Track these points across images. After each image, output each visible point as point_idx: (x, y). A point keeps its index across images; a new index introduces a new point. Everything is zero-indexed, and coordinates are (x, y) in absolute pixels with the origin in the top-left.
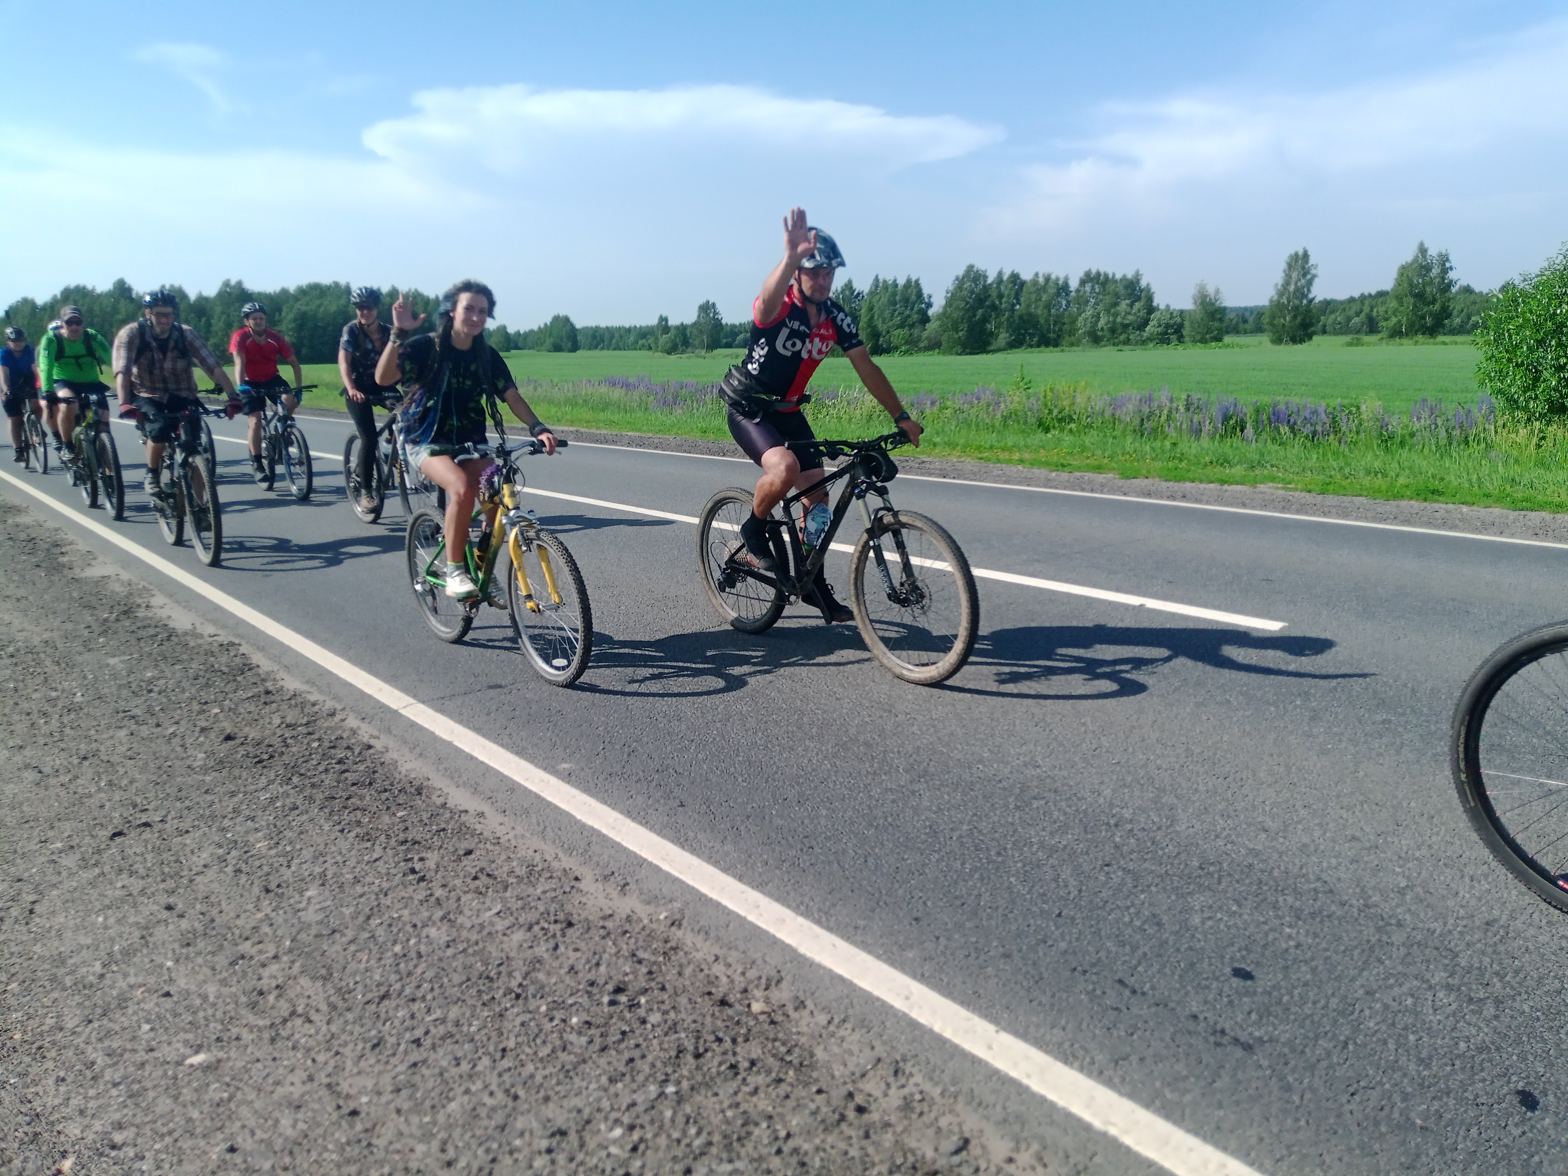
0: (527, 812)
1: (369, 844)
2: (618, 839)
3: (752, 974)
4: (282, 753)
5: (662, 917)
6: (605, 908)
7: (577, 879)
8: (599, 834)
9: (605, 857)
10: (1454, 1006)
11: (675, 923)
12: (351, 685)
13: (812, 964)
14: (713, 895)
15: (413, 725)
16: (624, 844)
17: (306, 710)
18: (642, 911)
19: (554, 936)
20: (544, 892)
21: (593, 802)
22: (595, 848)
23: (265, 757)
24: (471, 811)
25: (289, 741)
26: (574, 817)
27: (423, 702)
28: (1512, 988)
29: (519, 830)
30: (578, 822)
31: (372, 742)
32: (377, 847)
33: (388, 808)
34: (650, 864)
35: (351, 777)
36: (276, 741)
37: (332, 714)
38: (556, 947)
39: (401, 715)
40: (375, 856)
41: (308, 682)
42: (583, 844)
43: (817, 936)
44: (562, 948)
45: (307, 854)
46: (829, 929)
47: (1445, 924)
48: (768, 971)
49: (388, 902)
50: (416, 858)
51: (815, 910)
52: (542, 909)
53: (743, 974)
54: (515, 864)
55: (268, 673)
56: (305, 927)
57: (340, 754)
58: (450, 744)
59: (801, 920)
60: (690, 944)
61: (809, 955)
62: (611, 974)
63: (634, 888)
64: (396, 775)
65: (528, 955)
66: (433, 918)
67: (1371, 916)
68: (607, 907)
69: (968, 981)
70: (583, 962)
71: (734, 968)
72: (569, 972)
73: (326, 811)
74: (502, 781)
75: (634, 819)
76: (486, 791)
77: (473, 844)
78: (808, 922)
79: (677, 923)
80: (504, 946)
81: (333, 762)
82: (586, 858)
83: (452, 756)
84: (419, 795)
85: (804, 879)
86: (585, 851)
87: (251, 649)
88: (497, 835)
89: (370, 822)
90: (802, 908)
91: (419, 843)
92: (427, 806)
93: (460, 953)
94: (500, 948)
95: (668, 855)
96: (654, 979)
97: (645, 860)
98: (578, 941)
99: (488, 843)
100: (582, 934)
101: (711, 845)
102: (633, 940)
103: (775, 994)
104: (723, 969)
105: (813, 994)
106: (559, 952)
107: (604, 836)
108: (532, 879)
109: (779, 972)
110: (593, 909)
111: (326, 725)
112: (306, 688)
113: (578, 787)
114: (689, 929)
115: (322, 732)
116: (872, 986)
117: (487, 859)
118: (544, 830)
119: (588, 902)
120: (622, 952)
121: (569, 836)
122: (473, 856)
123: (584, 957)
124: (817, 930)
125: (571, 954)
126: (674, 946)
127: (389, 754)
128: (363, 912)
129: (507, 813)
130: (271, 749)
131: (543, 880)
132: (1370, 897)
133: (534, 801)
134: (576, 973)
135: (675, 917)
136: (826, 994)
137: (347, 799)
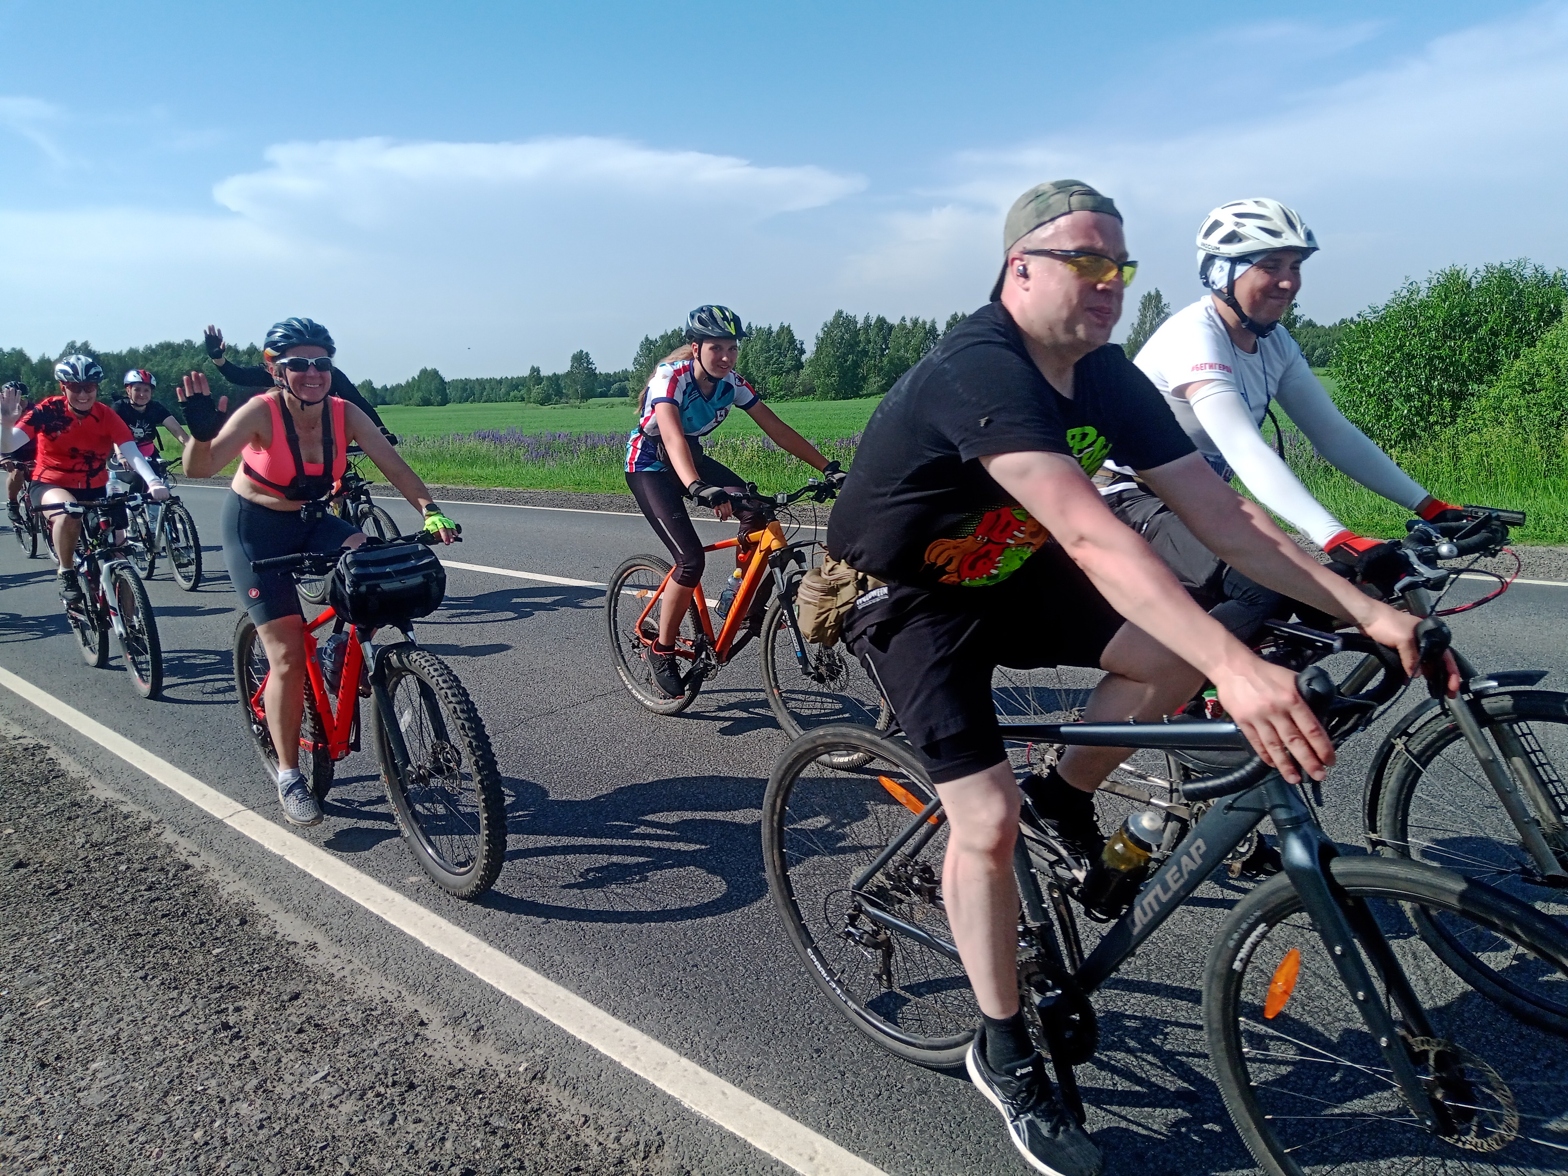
0: (366, 940)
1: (175, 994)
2: (472, 970)
3: (628, 1138)
4: (84, 880)
5: (521, 1069)
6: (454, 1060)
7: (422, 1023)
8: (450, 963)
9: (456, 993)
11: (538, 1077)
12: (171, 791)
14: (582, 1037)
15: (239, 837)
16: (479, 975)
17: (117, 825)
18: (498, 1061)
19: (391, 1104)
20: (382, 1045)
21: (443, 923)
22: (445, 983)
23: (62, 886)
24: (301, 942)
25: (93, 864)
26: (422, 944)
27: (253, 809)
29: (357, 963)
30: (425, 949)
31: (192, 860)
32: (185, 996)
33: (203, 944)
34: (509, 999)
35: (162, 906)
36: (78, 867)
37: (147, 828)
38: (392, 1121)
39: (226, 826)
40: (182, 1008)
41: (122, 790)
42: (430, 979)
43: (704, 1083)
44: (400, 1120)
45: (99, 1012)
46: (718, 1072)
48: (647, 1135)
50: (231, 1008)
51: (701, 1047)
52: (378, 1068)
53: (618, 1139)
54: (348, 1009)
55: (76, 782)
56: (84, 1113)
57: (150, 877)
58: (281, 859)
59: (684, 1061)
60: (555, 1103)
61: (695, 1108)
62: (459, 1152)
63: (490, 1031)
64: (216, 901)
65: (359, 1132)
66: (246, 1088)
67: (1316, 1010)
68: (457, 1059)
69: (880, 1129)
70: (425, 1136)
71: (606, 1131)
72: (408, 1152)
73: (128, 952)
74: (339, 902)
75: (491, 943)
76: (320, 916)
77: (302, 985)
78: (694, 1064)
79: (539, 1075)
80: (330, 1121)
81: (143, 888)
82: (434, 996)
83: (282, 873)
84: (240, 925)
85: (688, 1007)
86: (433, 987)
87: (60, 752)
88: (330, 971)
89: (179, 963)
90: (687, 1046)
91: (236, 987)
92: (250, 938)
93: (275, 1135)
94: (325, 1125)
95: (530, 986)
96: (510, 1155)
97: (503, 995)
98: (420, 1108)
99: (320, 982)
100: (425, 1099)
101: (580, 970)
102: (487, 1102)
103: (656, 1164)
104: (594, 1133)
105: (700, 1161)
106: (396, 1125)
107: (456, 966)
108: (369, 1027)
109: (659, 1133)
110: (439, 1063)
111: (138, 841)
112: (119, 796)
113: (427, 905)
114: (554, 1082)
115: (132, 851)
116: (770, 1145)
117: (317, 1004)
118: (386, 962)
119: (434, 1053)
120: (472, 1120)
121: (414, 968)
122: (300, 1001)
123: (426, 1130)
124: (704, 1073)
125: (411, 1127)
126: (536, 1107)
127: (209, 874)
128: (160, 1087)
129: (343, 942)
130: (70, 876)
131: (381, 1027)
132: (1312, 987)
133: (375, 926)
134: (416, 1152)
135: (538, 1068)
136: (715, 1160)
137: (154, 935)
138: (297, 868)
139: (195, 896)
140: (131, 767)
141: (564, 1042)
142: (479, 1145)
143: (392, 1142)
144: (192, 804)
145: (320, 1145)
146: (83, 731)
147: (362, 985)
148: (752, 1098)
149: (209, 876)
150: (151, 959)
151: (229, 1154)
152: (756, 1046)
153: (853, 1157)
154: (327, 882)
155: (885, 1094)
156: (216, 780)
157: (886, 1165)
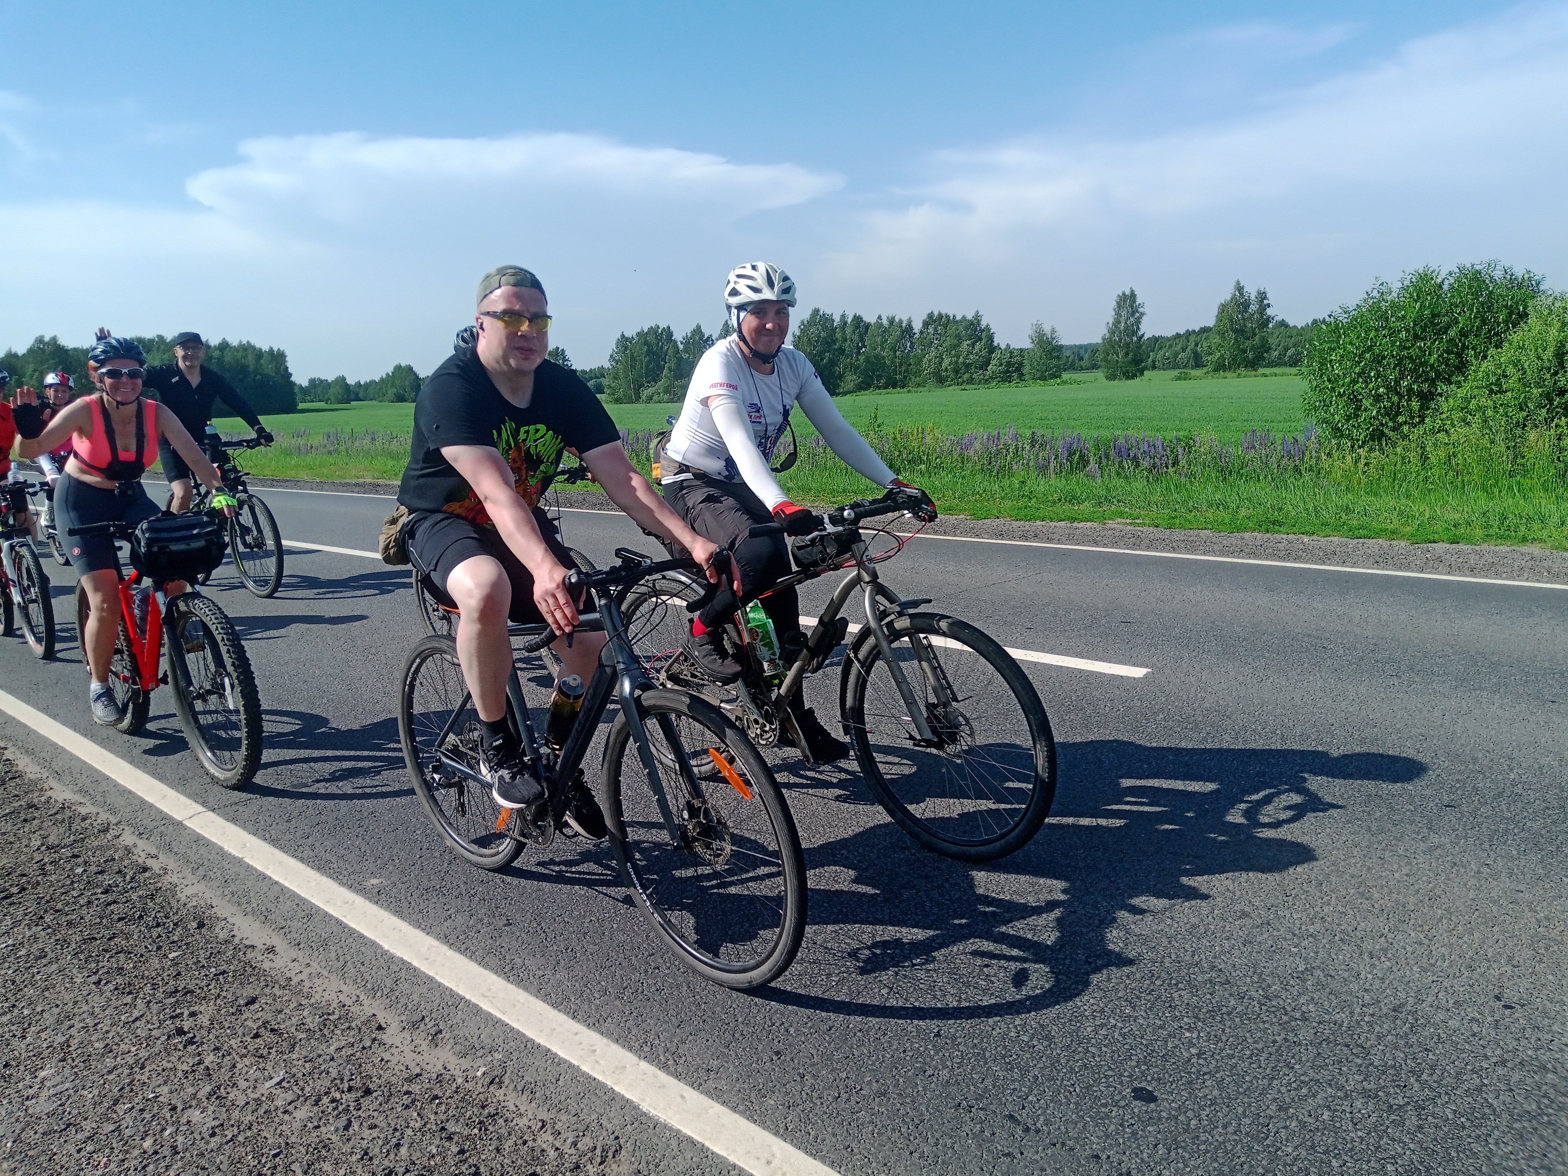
0: (325, 944)
1: (128, 999)
2: (431, 974)
3: (585, 1143)
4: (38, 883)
5: (479, 1074)
6: (412, 1065)
7: (380, 1028)
8: (409, 967)
9: (415, 997)
10: (1373, 1119)
11: (495, 1081)
12: (130, 792)
13: (657, 1125)
14: (541, 1040)
15: (199, 839)
16: (438, 978)
17: (74, 827)
18: (456, 1065)
19: (347, 1110)
20: (339, 1049)
21: (403, 926)
22: (404, 986)
23: (15, 890)
24: (260, 946)
25: (48, 867)
26: (381, 948)
27: (213, 810)
28: (1431, 1089)
29: (315, 967)
30: (385, 953)
31: (150, 863)
32: (139, 1001)
33: (159, 948)
34: (468, 1003)
35: (118, 910)
36: (32, 869)
37: (106, 830)
38: (347, 1128)
39: (186, 828)
40: (136, 1014)
41: (80, 791)
42: (389, 982)
43: (664, 1086)
44: (355, 1125)
45: (49, 1018)
46: (677, 1076)
47: (1352, 1013)
48: (604, 1139)
49: (144, 1078)
50: (186, 1013)
51: (661, 1050)
52: (334, 1073)
53: (575, 1144)
54: (306, 1013)
55: (34, 783)
56: (34, 1120)
57: (107, 880)
58: (240, 861)
59: (644, 1065)
60: (512, 1108)
61: (653, 1112)
62: (414, 1158)
63: (448, 1036)
64: (174, 903)
65: (313, 1138)
66: (200, 1095)
67: (1273, 1009)
68: (414, 1064)
69: (838, 1131)
70: (380, 1143)
71: (563, 1136)
72: (362, 1159)
73: (82, 957)
74: (298, 905)
75: (451, 946)
76: (279, 919)
77: (258, 989)
78: (653, 1068)
79: (497, 1080)
80: (284, 1127)
81: (99, 891)
82: (393, 1000)
83: (242, 876)
84: (198, 928)
85: (648, 1010)
86: (392, 990)
87: (18, 754)
88: (288, 975)
89: (134, 967)
90: (646, 1049)
91: (192, 992)
92: (207, 942)
93: (227, 1143)
94: (278, 1131)
95: (489, 990)
96: (466, 1160)
97: (462, 998)
98: (376, 1114)
99: (277, 986)
100: (381, 1104)
101: (541, 973)
102: (443, 1107)
103: (612, 1168)
104: (551, 1138)
105: (657, 1166)
106: (351, 1131)
107: (415, 969)
108: (326, 1031)
109: (617, 1138)
110: (396, 1068)
111: (96, 844)
112: (78, 798)
113: (387, 907)
114: (511, 1087)
115: (90, 853)
116: (727, 1149)
117: (273, 1008)
118: (344, 966)
119: (391, 1058)
120: (428, 1126)
121: (373, 972)
122: (257, 1006)
123: (382, 1136)
124: (663, 1077)
125: (366, 1133)
126: (493, 1112)
127: (167, 877)
128: (110, 1094)
129: (301, 946)
130: (24, 879)
131: (339, 1032)
132: (1269, 986)
133: (335, 930)
134: (371, 1159)
135: (496, 1073)
136: (672, 1164)
137: (110, 939)
138: (256, 870)
139: (152, 899)
140: (91, 768)
141: (523, 1046)
142: (434, 1151)
143: (346, 1148)
144: (151, 806)
145: (272, 1152)
146: (43, 731)
147: (320, 990)
148: (710, 1101)
149: (168, 878)
150: (105, 963)
151: (179, 1163)
152: (717, 1049)
153: (810, 1160)
154: (287, 885)
155: (844, 1096)
156: (176, 782)
157: (843, 1168)
